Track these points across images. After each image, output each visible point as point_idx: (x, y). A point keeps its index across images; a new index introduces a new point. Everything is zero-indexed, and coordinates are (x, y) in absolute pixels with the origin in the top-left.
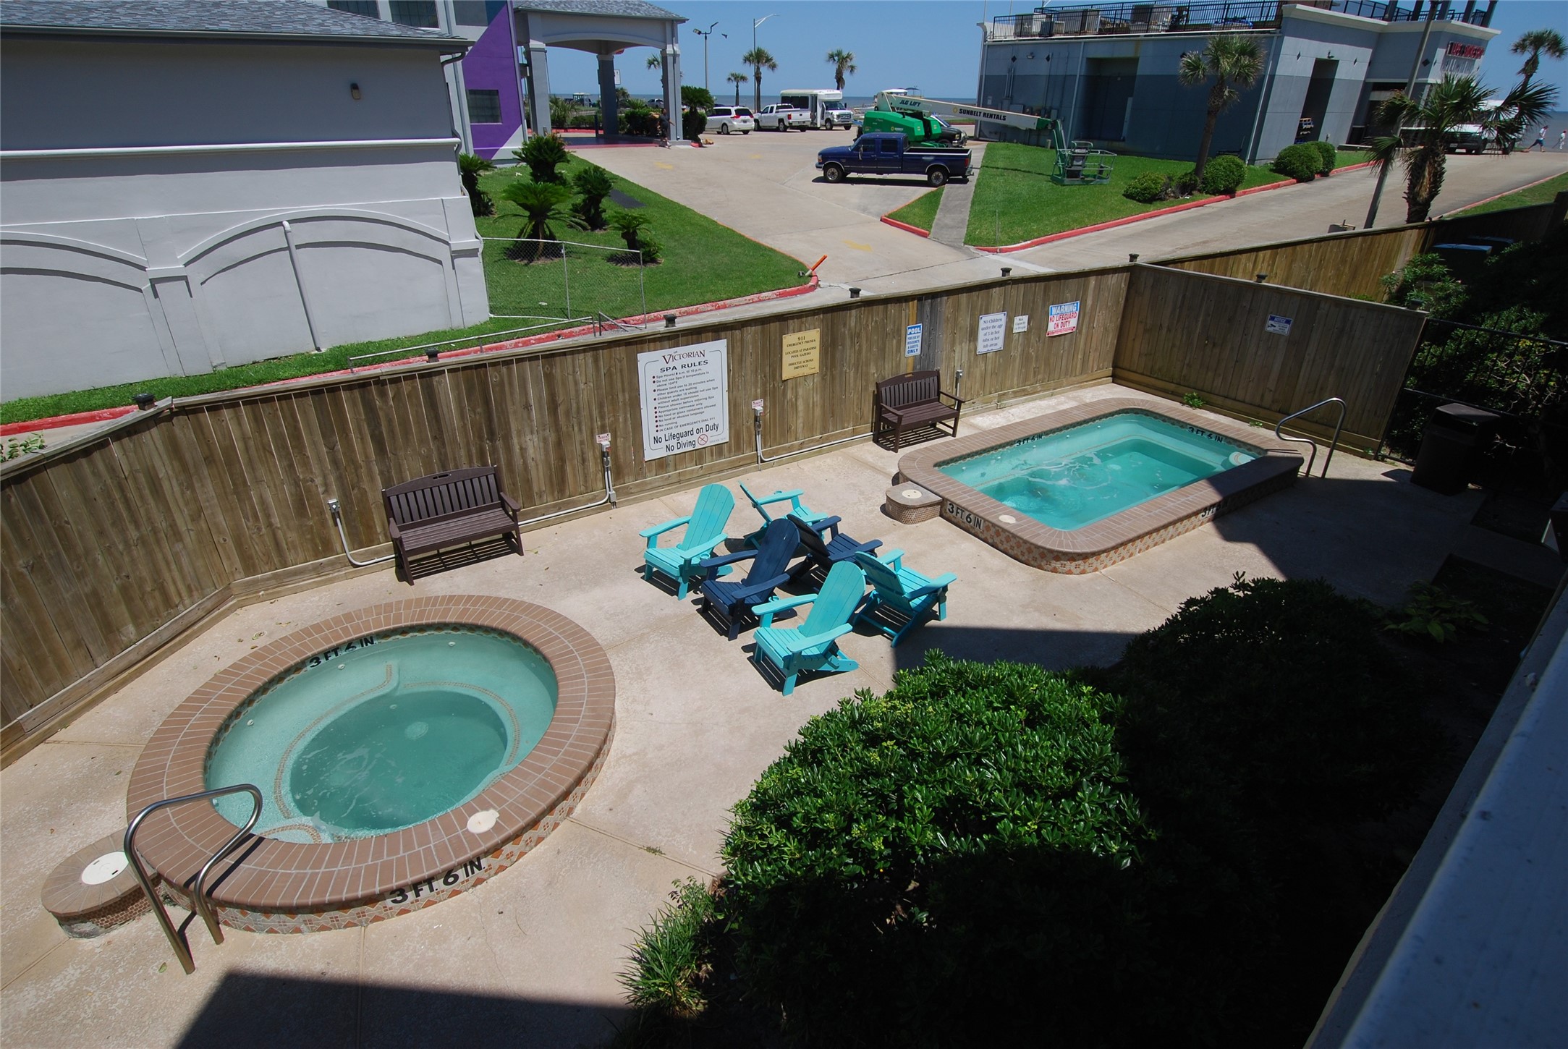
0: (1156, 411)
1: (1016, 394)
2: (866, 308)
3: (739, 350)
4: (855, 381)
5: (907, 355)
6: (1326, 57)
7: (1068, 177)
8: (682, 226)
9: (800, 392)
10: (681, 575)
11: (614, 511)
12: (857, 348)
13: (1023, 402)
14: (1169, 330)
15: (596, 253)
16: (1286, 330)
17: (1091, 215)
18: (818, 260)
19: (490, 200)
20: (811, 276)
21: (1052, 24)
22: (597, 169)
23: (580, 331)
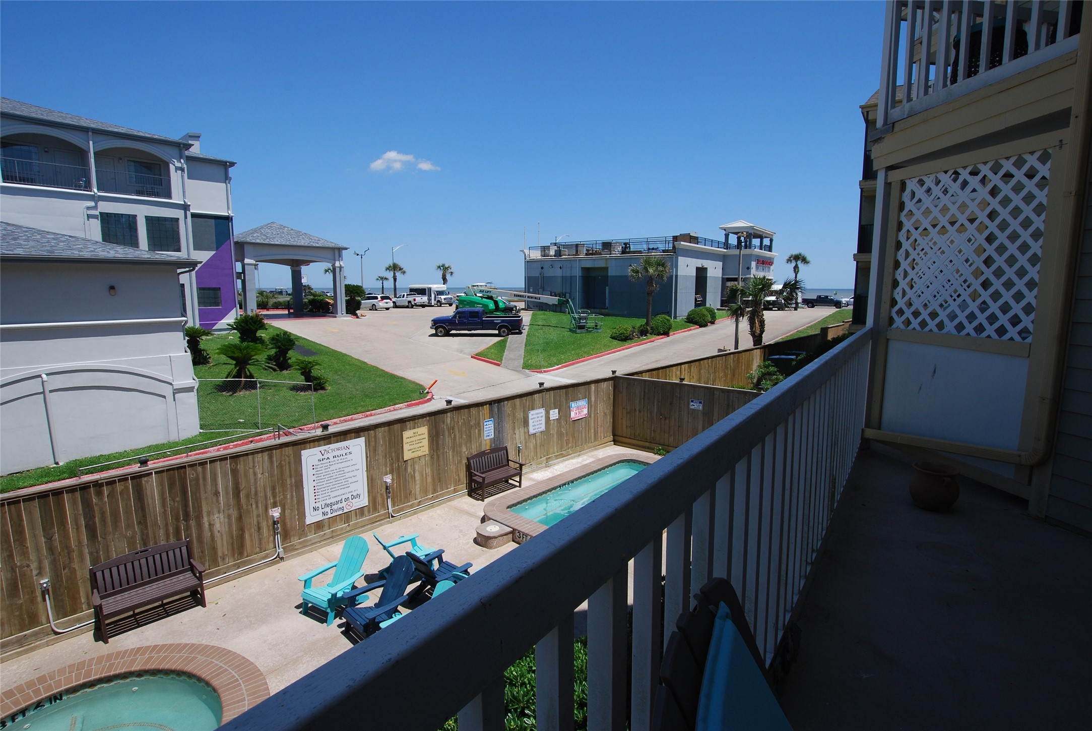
0: (639, 460)
1: (557, 457)
2: (457, 411)
3: (374, 443)
4: (453, 457)
5: (485, 438)
6: (701, 266)
7: (579, 329)
8: (344, 366)
9: (417, 467)
10: (329, 607)
11: (282, 564)
12: (453, 437)
13: (562, 462)
14: (640, 411)
15: (283, 385)
16: (701, 407)
17: (594, 349)
18: (432, 383)
19: (208, 354)
20: (428, 393)
21: (560, 251)
22: (285, 333)
23: (268, 437)
